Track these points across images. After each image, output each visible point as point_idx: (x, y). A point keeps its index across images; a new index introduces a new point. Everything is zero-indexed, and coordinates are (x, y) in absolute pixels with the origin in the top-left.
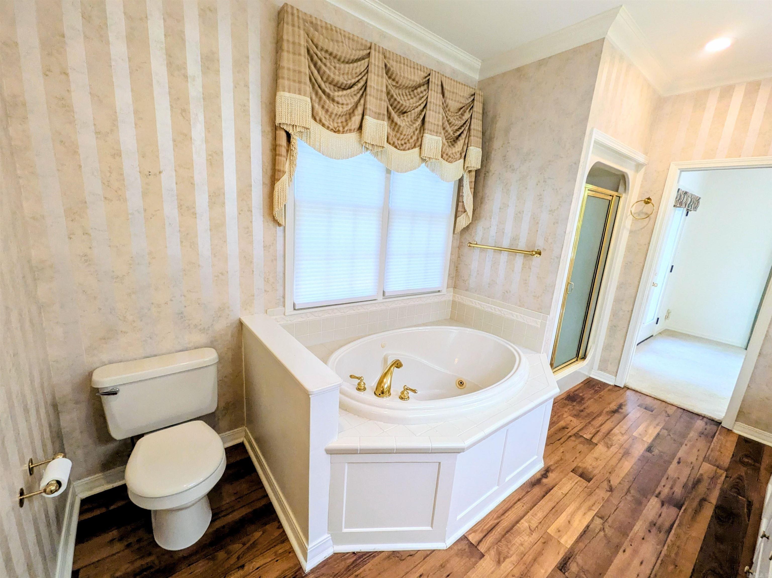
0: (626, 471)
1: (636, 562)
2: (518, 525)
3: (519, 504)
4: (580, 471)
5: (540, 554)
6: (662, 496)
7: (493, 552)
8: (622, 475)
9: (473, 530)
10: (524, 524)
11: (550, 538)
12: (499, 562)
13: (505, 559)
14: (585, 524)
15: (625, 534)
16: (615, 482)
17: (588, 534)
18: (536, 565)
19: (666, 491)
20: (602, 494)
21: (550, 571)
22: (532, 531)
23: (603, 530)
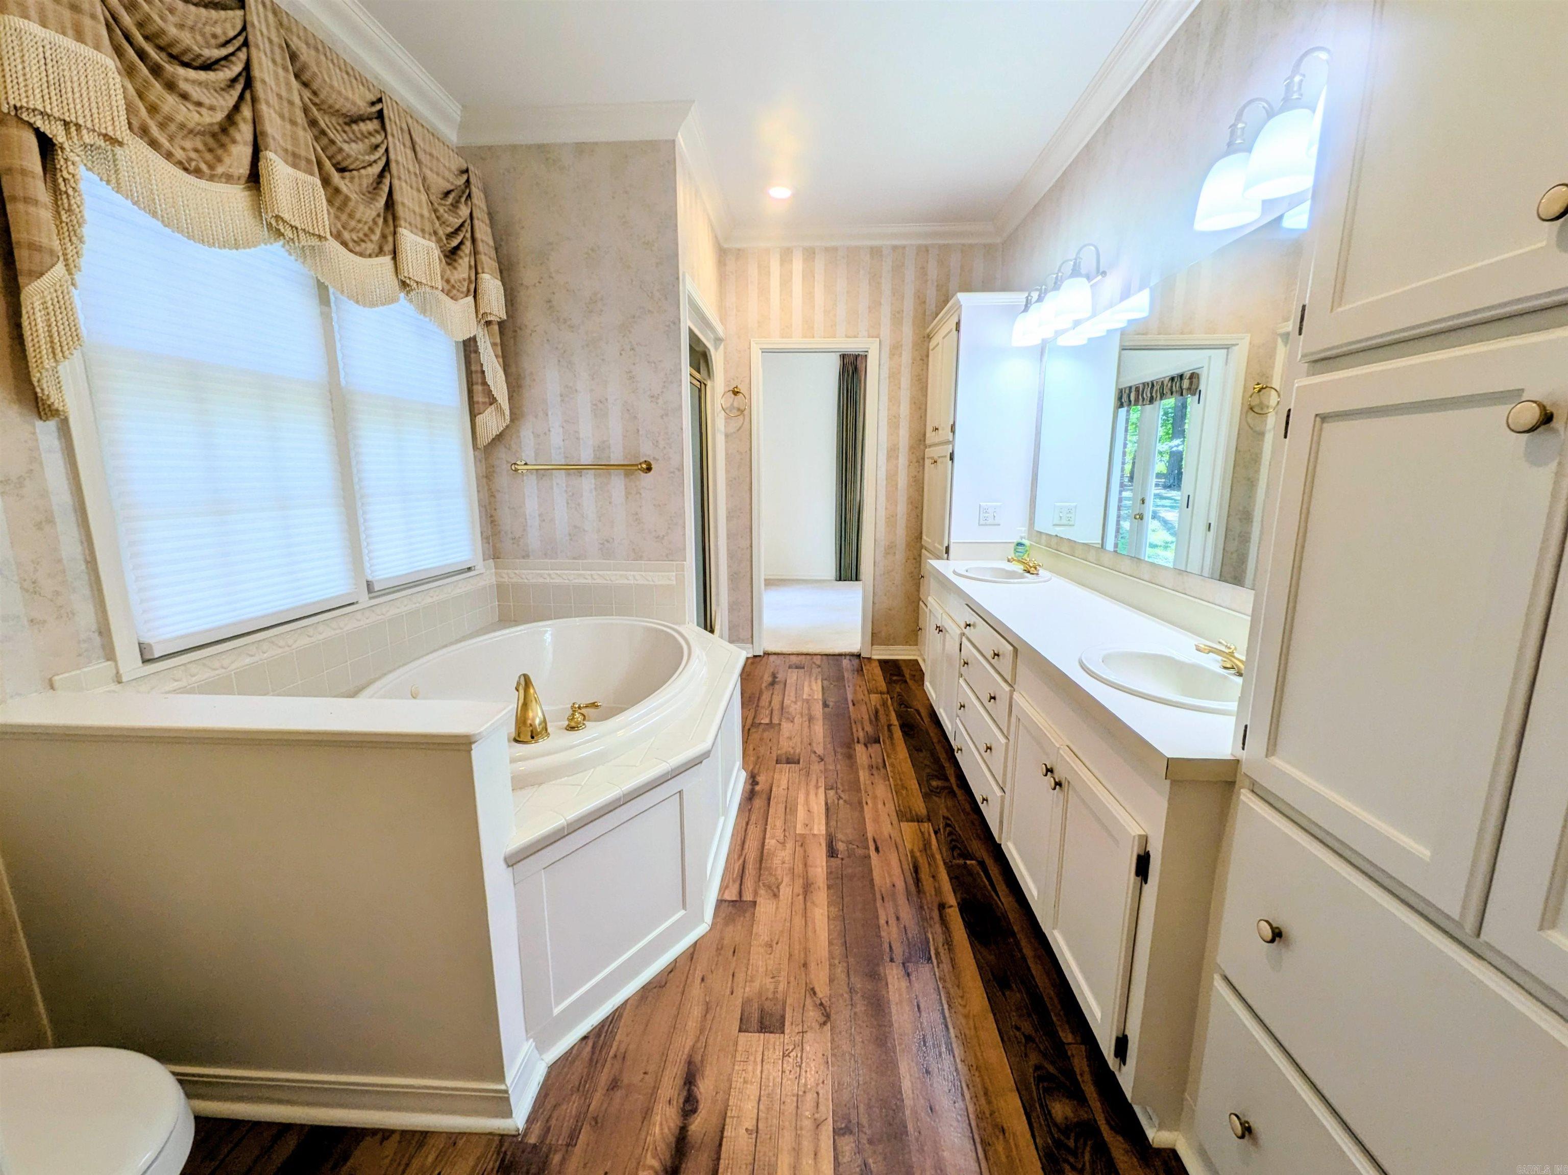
0: (821, 735)
1: (880, 806)
2: (766, 847)
3: (751, 827)
4: (784, 759)
5: (805, 857)
6: (862, 740)
7: (762, 892)
8: (821, 740)
9: (723, 888)
10: (770, 843)
11: (803, 836)
12: (776, 896)
13: (778, 888)
14: (823, 803)
15: (859, 790)
16: (820, 750)
17: (832, 810)
18: (810, 869)
19: (861, 734)
20: (816, 767)
21: (824, 864)
22: (783, 844)
23: (840, 798)
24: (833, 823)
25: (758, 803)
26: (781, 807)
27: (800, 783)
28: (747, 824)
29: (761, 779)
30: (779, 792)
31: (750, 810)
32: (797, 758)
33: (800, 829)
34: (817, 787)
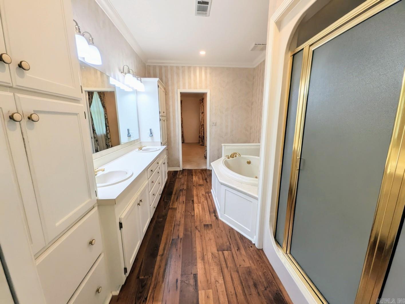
23: (191, 213)
24: (193, 206)
25: (212, 210)
26: (205, 209)
27: (202, 217)
28: (212, 205)
29: (214, 218)
30: (208, 214)
31: (213, 208)
32: (205, 227)
33: (200, 205)
34: (197, 216)
